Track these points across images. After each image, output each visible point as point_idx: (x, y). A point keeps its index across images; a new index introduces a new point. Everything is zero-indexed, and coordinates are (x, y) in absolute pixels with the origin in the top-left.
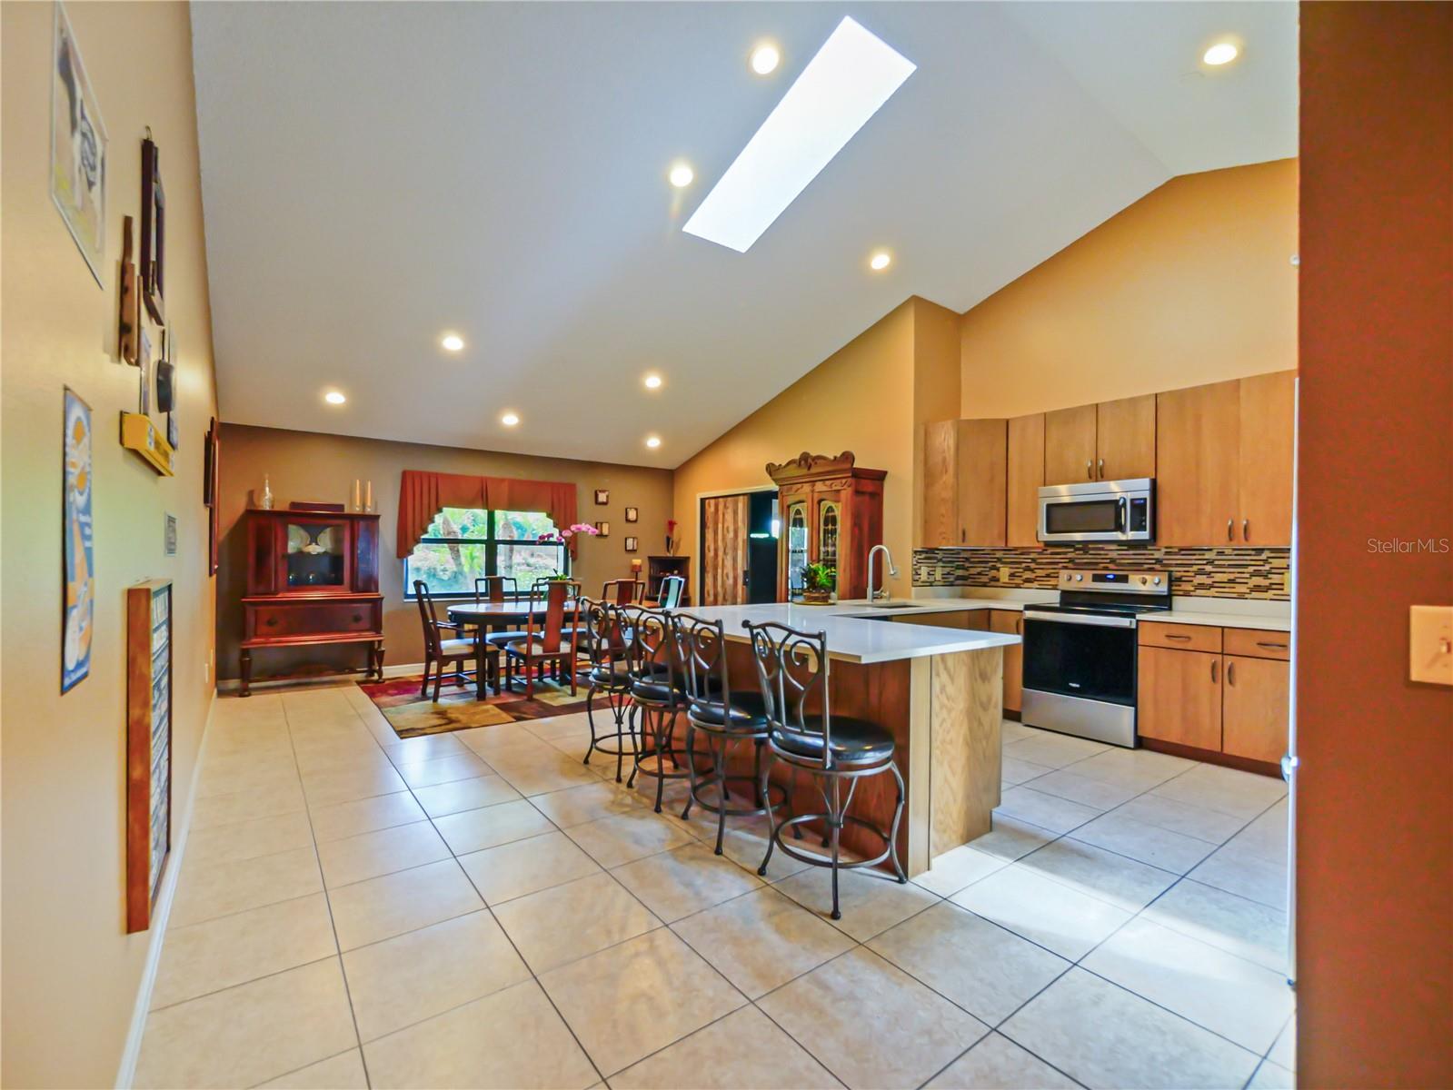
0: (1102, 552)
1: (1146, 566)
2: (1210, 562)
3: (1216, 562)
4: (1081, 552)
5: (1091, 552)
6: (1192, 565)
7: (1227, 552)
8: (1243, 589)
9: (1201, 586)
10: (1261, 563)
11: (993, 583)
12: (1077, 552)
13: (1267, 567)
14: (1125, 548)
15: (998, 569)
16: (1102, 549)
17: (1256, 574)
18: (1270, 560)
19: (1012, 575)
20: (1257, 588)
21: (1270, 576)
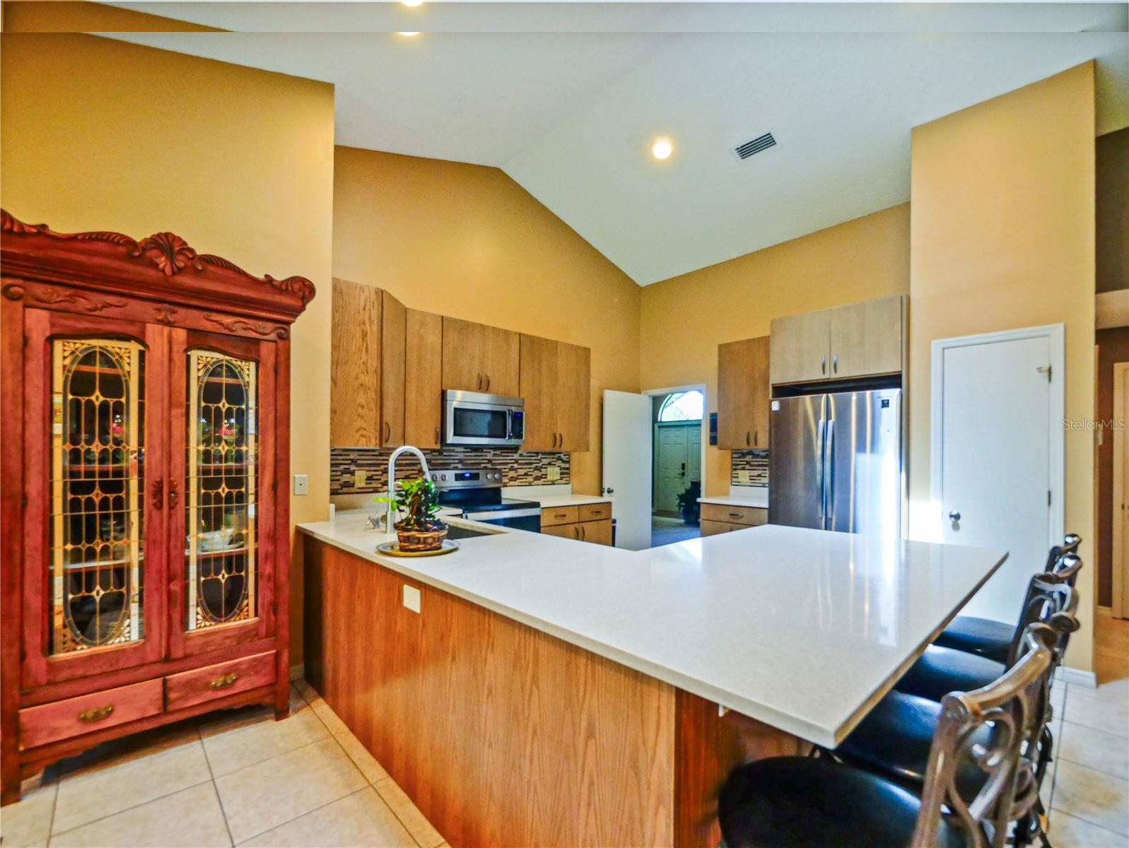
0: (453, 454)
1: (483, 465)
2: (516, 462)
3: (520, 462)
4: (437, 454)
5: (445, 454)
6: (508, 463)
7: (524, 454)
8: (530, 479)
9: (512, 479)
10: (538, 461)
11: (345, 490)
12: (434, 454)
13: (540, 465)
14: (469, 450)
15: (353, 473)
16: (453, 451)
17: (537, 469)
18: (543, 460)
19: (369, 478)
20: (537, 478)
21: (542, 470)
